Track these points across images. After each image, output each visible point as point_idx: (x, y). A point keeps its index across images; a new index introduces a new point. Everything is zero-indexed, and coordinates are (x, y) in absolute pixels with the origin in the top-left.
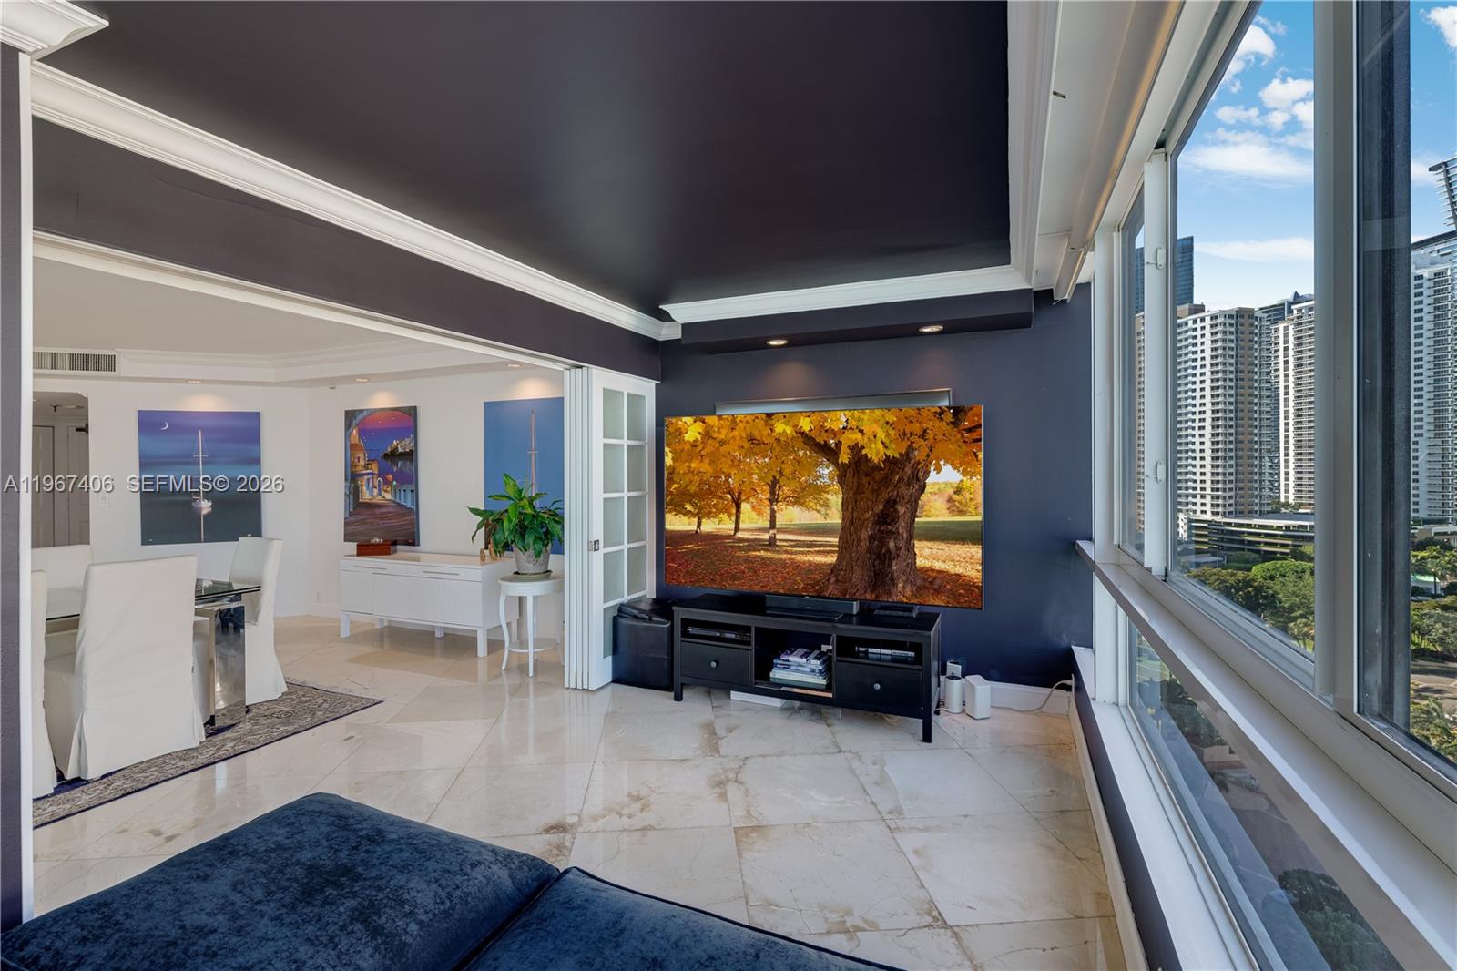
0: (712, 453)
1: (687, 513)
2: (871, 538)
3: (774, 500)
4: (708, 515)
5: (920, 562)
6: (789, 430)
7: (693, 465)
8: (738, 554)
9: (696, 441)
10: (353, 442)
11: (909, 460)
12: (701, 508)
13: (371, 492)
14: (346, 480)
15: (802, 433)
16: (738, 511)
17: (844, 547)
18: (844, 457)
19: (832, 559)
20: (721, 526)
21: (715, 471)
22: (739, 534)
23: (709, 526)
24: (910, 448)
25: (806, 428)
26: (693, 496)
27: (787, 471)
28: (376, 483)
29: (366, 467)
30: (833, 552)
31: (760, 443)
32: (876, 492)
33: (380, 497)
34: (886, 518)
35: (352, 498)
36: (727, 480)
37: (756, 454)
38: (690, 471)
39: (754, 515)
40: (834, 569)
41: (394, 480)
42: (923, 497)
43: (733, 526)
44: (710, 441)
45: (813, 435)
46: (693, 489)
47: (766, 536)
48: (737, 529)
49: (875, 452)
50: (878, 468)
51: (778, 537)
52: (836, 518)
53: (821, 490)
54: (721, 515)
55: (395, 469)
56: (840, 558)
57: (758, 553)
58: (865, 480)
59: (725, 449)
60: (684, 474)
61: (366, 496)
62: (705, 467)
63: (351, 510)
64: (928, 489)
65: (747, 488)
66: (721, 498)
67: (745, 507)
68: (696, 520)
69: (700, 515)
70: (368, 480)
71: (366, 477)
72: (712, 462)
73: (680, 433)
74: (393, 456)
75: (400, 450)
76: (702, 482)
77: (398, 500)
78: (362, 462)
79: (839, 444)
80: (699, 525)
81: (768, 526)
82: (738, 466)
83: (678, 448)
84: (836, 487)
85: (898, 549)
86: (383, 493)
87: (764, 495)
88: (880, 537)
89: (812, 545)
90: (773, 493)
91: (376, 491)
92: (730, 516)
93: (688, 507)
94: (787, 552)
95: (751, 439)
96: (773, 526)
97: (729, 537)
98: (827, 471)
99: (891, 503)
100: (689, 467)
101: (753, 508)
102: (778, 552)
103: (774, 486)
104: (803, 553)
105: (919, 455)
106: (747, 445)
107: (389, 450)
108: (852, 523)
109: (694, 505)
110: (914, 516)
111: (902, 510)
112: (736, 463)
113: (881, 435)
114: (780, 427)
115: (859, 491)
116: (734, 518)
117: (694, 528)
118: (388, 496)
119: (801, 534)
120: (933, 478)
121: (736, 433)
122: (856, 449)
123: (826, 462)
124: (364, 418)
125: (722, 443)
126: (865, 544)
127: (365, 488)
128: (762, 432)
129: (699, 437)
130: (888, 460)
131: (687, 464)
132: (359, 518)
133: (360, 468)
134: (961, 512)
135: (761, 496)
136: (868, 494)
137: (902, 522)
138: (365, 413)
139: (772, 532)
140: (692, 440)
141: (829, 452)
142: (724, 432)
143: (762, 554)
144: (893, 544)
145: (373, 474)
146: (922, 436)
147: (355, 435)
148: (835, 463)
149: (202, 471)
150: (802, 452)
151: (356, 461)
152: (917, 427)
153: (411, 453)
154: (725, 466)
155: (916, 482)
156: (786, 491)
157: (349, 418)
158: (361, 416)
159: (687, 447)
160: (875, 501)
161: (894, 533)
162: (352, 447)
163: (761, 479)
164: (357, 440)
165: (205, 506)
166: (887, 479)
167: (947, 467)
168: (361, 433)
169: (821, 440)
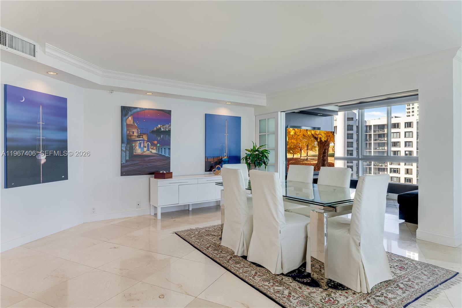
0: (296, 138)
1: (291, 153)
2: (322, 157)
3: (307, 150)
4: (295, 153)
5: (329, 161)
6: (310, 133)
7: (292, 141)
8: (301, 163)
9: (293, 135)
10: (128, 123)
11: (327, 141)
12: (294, 152)
13: (142, 149)
14: (122, 142)
15: (312, 134)
16: (301, 152)
17: (319, 159)
18: (319, 140)
19: (316, 162)
20: (298, 156)
21: (297, 143)
22: (301, 158)
23: (296, 156)
24: (328, 139)
25: (313, 133)
26: (292, 149)
27: (310, 143)
28: (146, 145)
29: (139, 136)
30: (316, 160)
31: (305, 136)
32: (323, 147)
33: (148, 152)
34: (324, 153)
35: (128, 152)
36: (299, 145)
37: (304, 139)
38: (292, 142)
39: (304, 153)
40: (317, 164)
41: (158, 143)
42: (329, 148)
43: (300, 156)
44: (296, 135)
45: (314, 135)
46: (292, 147)
47: (306, 158)
48: (301, 157)
49: (323, 139)
50: (323, 143)
51: (308, 158)
52: (317, 153)
53: (315, 147)
54: (298, 153)
55: (159, 139)
56: (318, 162)
57: (304, 162)
58: (322, 145)
59: (299, 137)
60: (290, 143)
61: (138, 151)
62: (294, 141)
63: (128, 158)
64: (330, 147)
65: (303, 147)
66: (298, 149)
67: (302, 151)
68: (293, 155)
69: (294, 153)
70: (140, 143)
71: (139, 142)
72: (296, 140)
73: (290, 132)
74: (158, 132)
75: (162, 130)
76: (294, 145)
77: (160, 153)
78: (135, 134)
79: (318, 137)
80: (293, 156)
81: (306, 155)
83: (289, 136)
84: (317, 146)
85: (326, 159)
86: (150, 150)
87: (306, 148)
88: (324, 156)
89: (313, 159)
90: (307, 148)
91: (145, 149)
92: (299, 153)
93: (291, 152)
94: (310, 161)
95: (304, 135)
96: (307, 156)
97: (299, 159)
98: (316, 143)
99: (325, 150)
100: (291, 141)
101: (304, 151)
102: (308, 161)
103: (307, 146)
104: (312, 161)
105: (329, 140)
106: (303, 136)
107: (155, 129)
108: (320, 154)
109: (292, 151)
110: (328, 152)
111: (326, 151)
112: (301, 141)
113: (324, 136)
114: (309, 133)
115: (321, 148)
116: (300, 154)
117: (292, 157)
118: (154, 151)
119: (312, 157)
120: (330, 145)
121: (301, 133)
122: (320, 138)
123: (316, 141)
124: (138, 112)
125: (298, 136)
126: (321, 158)
127: (137, 147)
128: (306, 134)
129: (294, 134)
130: (325, 141)
132: (134, 163)
133: (134, 137)
135: (305, 149)
137: (326, 154)
138: (139, 110)
139: (307, 157)
141: (316, 139)
142: (298, 133)
143: (305, 162)
144: (325, 158)
145: (144, 140)
146: (329, 136)
147: (130, 120)
148: (317, 141)
149: (41, 134)
150: (312, 139)
151: (131, 133)
152: (328, 135)
153: (169, 131)
154: (299, 141)
155: (328, 145)
156: (310, 147)
157: (125, 111)
158: (135, 110)
159: (291, 136)
160: (323, 149)
161: (325, 156)
162: (128, 126)
163: (305, 145)
164: (132, 123)
165: (43, 158)
166: (324, 145)
167: (332, 143)
168: (134, 119)
169: (315, 136)
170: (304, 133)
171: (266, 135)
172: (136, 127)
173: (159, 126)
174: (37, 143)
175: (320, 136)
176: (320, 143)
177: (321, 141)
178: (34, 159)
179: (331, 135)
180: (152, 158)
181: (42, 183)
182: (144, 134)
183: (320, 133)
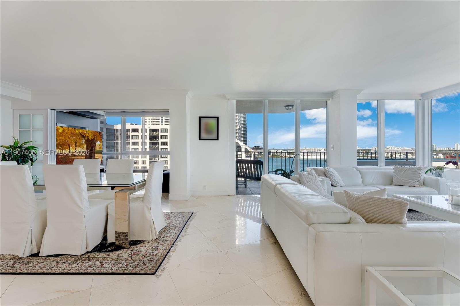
0: (65, 135)
1: (60, 149)
3: (76, 146)
4: (64, 149)
5: (96, 157)
6: (78, 132)
7: (61, 138)
9: (61, 132)
12: (62, 148)
15: (80, 133)
16: (70, 148)
18: (86, 138)
19: (84, 158)
21: (65, 140)
24: (94, 138)
25: (81, 132)
26: (61, 145)
27: (78, 140)
30: (84, 156)
31: (73, 134)
32: (90, 145)
34: (92, 150)
36: (67, 141)
37: (72, 136)
38: (60, 139)
39: (72, 149)
42: (96, 146)
44: (64, 133)
45: (82, 133)
46: (61, 143)
49: (90, 138)
50: (90, 141)
53: (83, 144)
54: (66, 149)
56: (86, 157)
58: (89, 143)
60: (59, 140)
62: (63, 138)
65: (71, 144)
66: (66, 145)
67: (71, 147)
69: (62, 149)
72: (64, 137)
76: (63, 142)
79: (85, 136)
82: (70, 138)
84: (85, 144)
87: (74, 145)
88: (91, 153)
90: (75, 145)
92: (68, 149)
93: (60, 147)
94: (78, 157)
95: (72, 133)
98: (84, 141)
99: (92, 147)
100: (60, 138)
101: (72, 148)
102: (76, 157)
103: (76, 143)
104: (80, 157)
105: (95, 139)
106: (71, 134)
109: (61, 147)
110: (95, 149)
111: (93, 148)
112: (69, 138)
113: (91, 135)
115: (88, 145)
120: (97, 143)
121: (69, 131)
122: (88, 137)
125: (66, 133)
128: (74, 132)
129: (62, 131)
130: (92, 139)
131: (59, 137)
134: (100, 149)
136: (89, 146)
137: (94, 151)
140: (60, 132)
141: (84, 137)
142: (67, 131)
143: (74, 157)
144: (92, 155)
146: (96, 136)
148: (85, 139)
150: (80, 137)
152: (95, 134)
154: (67, 138)
155: (95, 143)
156: (78, 144)
159: (59, 133)
160: (90, 147)
161: (93, 152)
163: (73, 142)
166: (92, 143)
167: (99, 141)
169: (83, 135)
170: (72, 132)
171: (30, 131)
175: (87, 135)
176: (88, 141)
177: (88, 139)
179: (98, 134)
183: (87, 132)
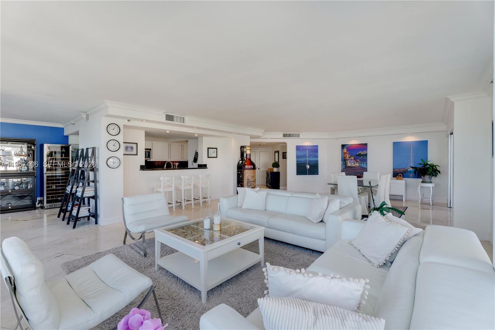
13: (351, 164)
14: (342, 161)
28: (353, 162)
29: (349, 158)
33: (354, 165)
35: (344, 165)
41: (359, 161)
55: (360, 158)
61: (349, 164)
63: (344, 168)
70: (350, 161)
71: (349, 160)
74: (360, 155)
75: (362, 154)
77: (361, 166)
78: (348, 157)
86: (355, 164)
91: (353, 164)
107: (358, 154)
118: (357, 165)
124: (349, 146)
127: (349, 163)
132: (347, 170)
138: (349, 145)
145: (352, 160)
147: (345, 150)
149: (307, 159)
151: (346, 156)
153: (366, 154)
157: (343, 146)
158: (348, 146)
162: (344, 153)
164: (346, 152)
165: (308, 167)
168: (347, 150)
172: (347, 154)
173: (360, 152)
174: (306, 162)
178: (305, 167)
180: (356, 168)
181: (308, 175)
182: (352, 156)
